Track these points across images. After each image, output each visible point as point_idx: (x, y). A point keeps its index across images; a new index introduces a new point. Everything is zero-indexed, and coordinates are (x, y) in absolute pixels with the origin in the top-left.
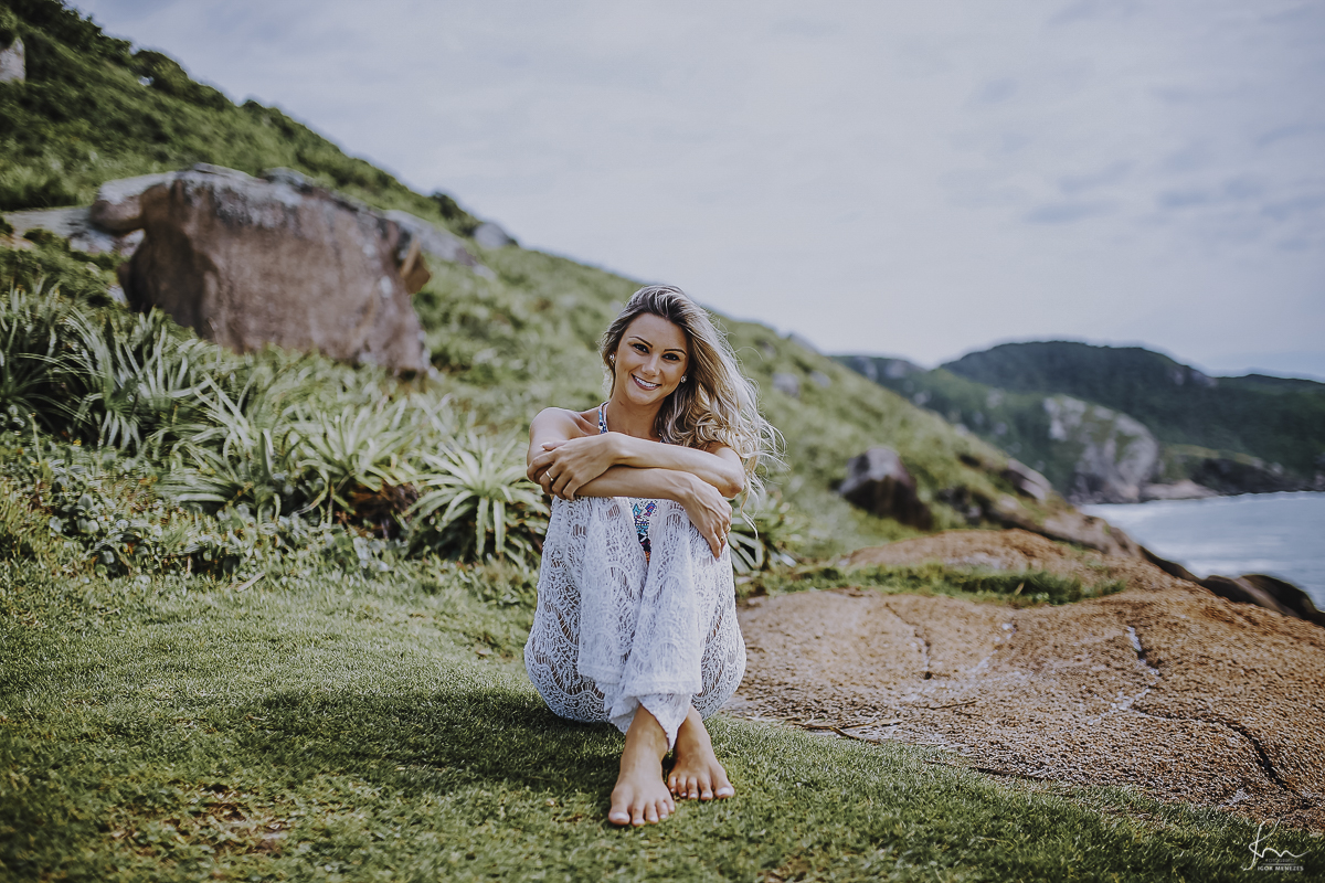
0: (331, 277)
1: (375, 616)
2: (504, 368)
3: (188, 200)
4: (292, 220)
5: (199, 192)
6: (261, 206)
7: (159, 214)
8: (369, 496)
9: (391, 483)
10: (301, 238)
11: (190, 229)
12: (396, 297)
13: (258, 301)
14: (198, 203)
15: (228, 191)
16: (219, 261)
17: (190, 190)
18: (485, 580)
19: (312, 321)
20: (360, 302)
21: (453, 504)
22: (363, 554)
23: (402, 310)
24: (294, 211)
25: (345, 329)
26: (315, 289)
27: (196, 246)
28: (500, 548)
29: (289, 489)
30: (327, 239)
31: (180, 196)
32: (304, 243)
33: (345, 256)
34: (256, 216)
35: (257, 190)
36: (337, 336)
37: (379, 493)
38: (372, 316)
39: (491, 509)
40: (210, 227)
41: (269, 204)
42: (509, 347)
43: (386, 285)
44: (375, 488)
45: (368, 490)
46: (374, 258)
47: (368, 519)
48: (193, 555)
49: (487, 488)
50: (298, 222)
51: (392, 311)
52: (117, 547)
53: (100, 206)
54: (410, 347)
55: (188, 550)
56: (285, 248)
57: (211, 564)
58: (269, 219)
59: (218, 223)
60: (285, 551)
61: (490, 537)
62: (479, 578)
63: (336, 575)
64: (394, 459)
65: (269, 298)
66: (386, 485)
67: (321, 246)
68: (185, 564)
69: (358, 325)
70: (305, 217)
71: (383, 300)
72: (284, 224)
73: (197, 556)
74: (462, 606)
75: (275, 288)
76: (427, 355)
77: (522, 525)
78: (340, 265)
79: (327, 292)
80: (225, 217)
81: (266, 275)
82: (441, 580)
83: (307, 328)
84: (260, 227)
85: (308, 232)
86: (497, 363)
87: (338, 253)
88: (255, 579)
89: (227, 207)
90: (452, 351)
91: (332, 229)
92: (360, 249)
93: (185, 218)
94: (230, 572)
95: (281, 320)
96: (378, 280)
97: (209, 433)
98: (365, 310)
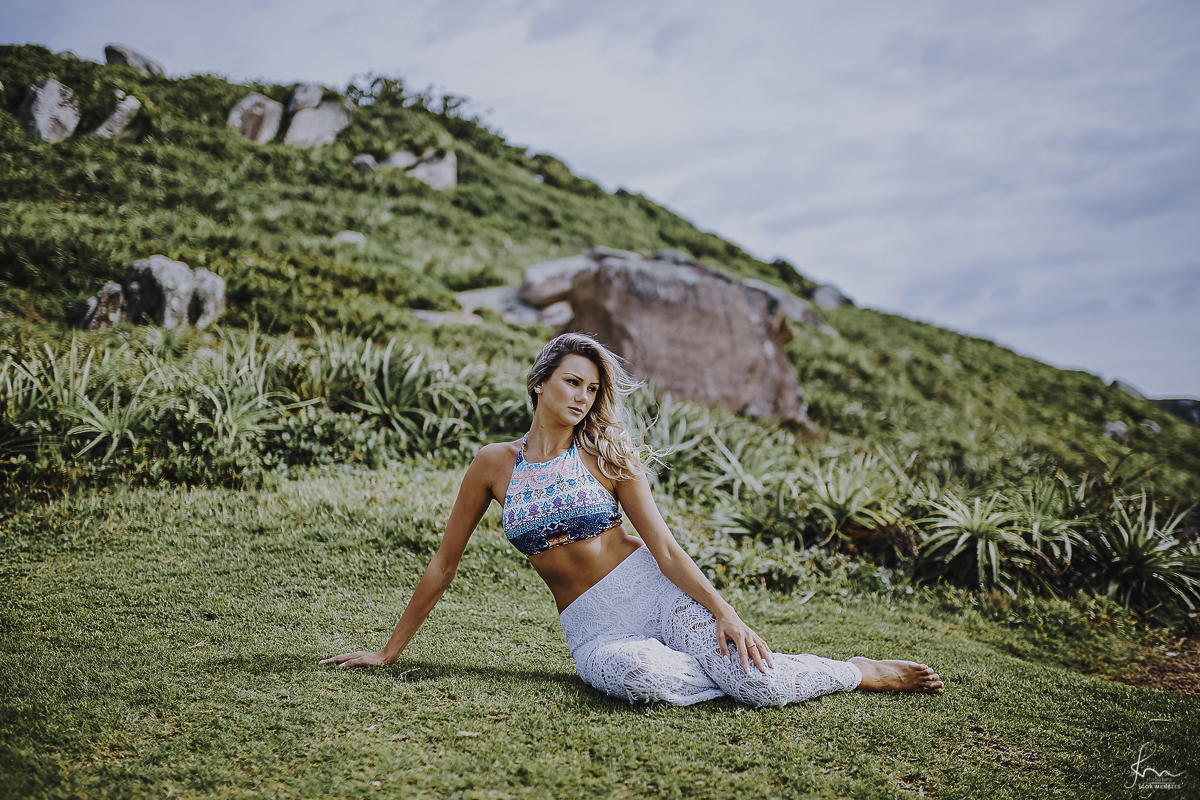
0: (724, 342)
1: (930, 628)
2: (869, 418)
3: (609, 281)
4: (691, 296)
5: (618, 274)
6: (666, 284)
7: (585, 294)
8: (865, 533)
9: (883, 523)
10: (700, 311)
11: (611, 305)
12: (777, 359)
13: (664, 364)
14: (617, 284)
15: (641, 274)
16: (633, 330)
17: (611, 273)
18: (990, 604)
19: (709, 380)
20: (748, 363)
21: (960, 542)
22: (886, 580)
23: (783, 369)
24: (693, 288)
25: (735, 386)
26: (711, 352)
27: (616, 319)
28: (996, 579)
29: (802, 526)
30: (720, 310)
31: (603, 279)
32: (701, 313)
33: (736, 324)
34: (663, 292)
35: (662, 271)
36: (730, 392)
37: (874, 531)
38: (758, 374)
39: (987, 547)
40: (625, 303)
41: (674, 282)
42: (872, 401)
43: (769, 348)
44: (872, 527)
45: (865, 528)
46: (760, 325)
47: (868, 552)
48: (765, 575)
49: (981, 530)
50: (697, 297)
51: (774, 370)
52: (713, 566)
53: (526, 287)
54: (790, 399)
55: (762, 571)
56: (687, 318)
57: (778, 583)
58: (673, 294)
59: (634, 300)
60: (818, 576)
61: (988, 569)
62: (987, 601)
63: (875, 595)
64: (883, 504)
65: (674, 360)
66: (878, 525)
67: (715, 317)
68: (760, 582)
69: (747, 382)
70: (702, 292)
71: (767, 361)
72: (685, 299)
73: (768, 575)
74: (981, 624)
75: (678, 352)
76: (804, 408)
77: (1009, 561)
78: (731, 332)
79: (721, 355)
80: (639, 295)
81: (672, 342)
82: (957, 602)
83: (704, 385)
84: (667, 303)
85: (705, 305)
86: (863, 414)
87: (729, 322)
88: (810, 594)
89: (641, 286)
90: (823, 404)
91: (724, 302)
92: (747, 318)
93: (607, 296)
94: (792, 590)
95: (683, 379)
96: (762, 343)
97: (720, 480)
98: (752, 370)
